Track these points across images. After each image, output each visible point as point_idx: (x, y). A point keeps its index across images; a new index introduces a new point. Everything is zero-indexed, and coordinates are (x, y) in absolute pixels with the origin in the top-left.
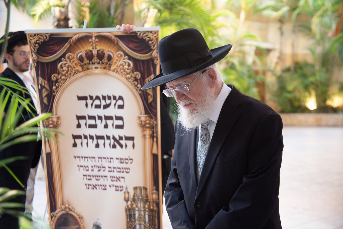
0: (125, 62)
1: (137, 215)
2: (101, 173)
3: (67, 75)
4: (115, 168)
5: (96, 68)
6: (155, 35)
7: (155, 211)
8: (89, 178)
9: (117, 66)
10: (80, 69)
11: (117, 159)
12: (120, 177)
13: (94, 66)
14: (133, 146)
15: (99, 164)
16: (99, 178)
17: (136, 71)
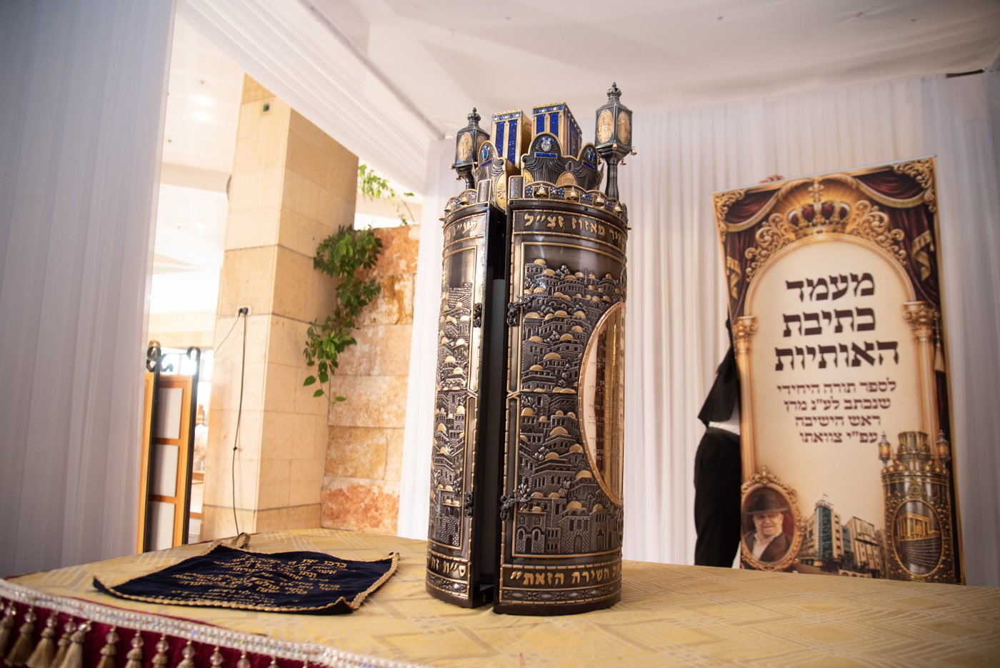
0: (874, 216)
1: (907, 485)
2: (831, 412)
3: (770, 247)
4: (859, 401)
5: (819, 232)
6: (927, 165)
7: (945, 477)
8: (808, 422)
9: (858, 225)
10: (792, 236)
11: (863, 384)
12: (869, 417)
13: (815, 229)
14: (896, 358)
15: (826, 397)
16: (826, 422)
17: (894, 228)
